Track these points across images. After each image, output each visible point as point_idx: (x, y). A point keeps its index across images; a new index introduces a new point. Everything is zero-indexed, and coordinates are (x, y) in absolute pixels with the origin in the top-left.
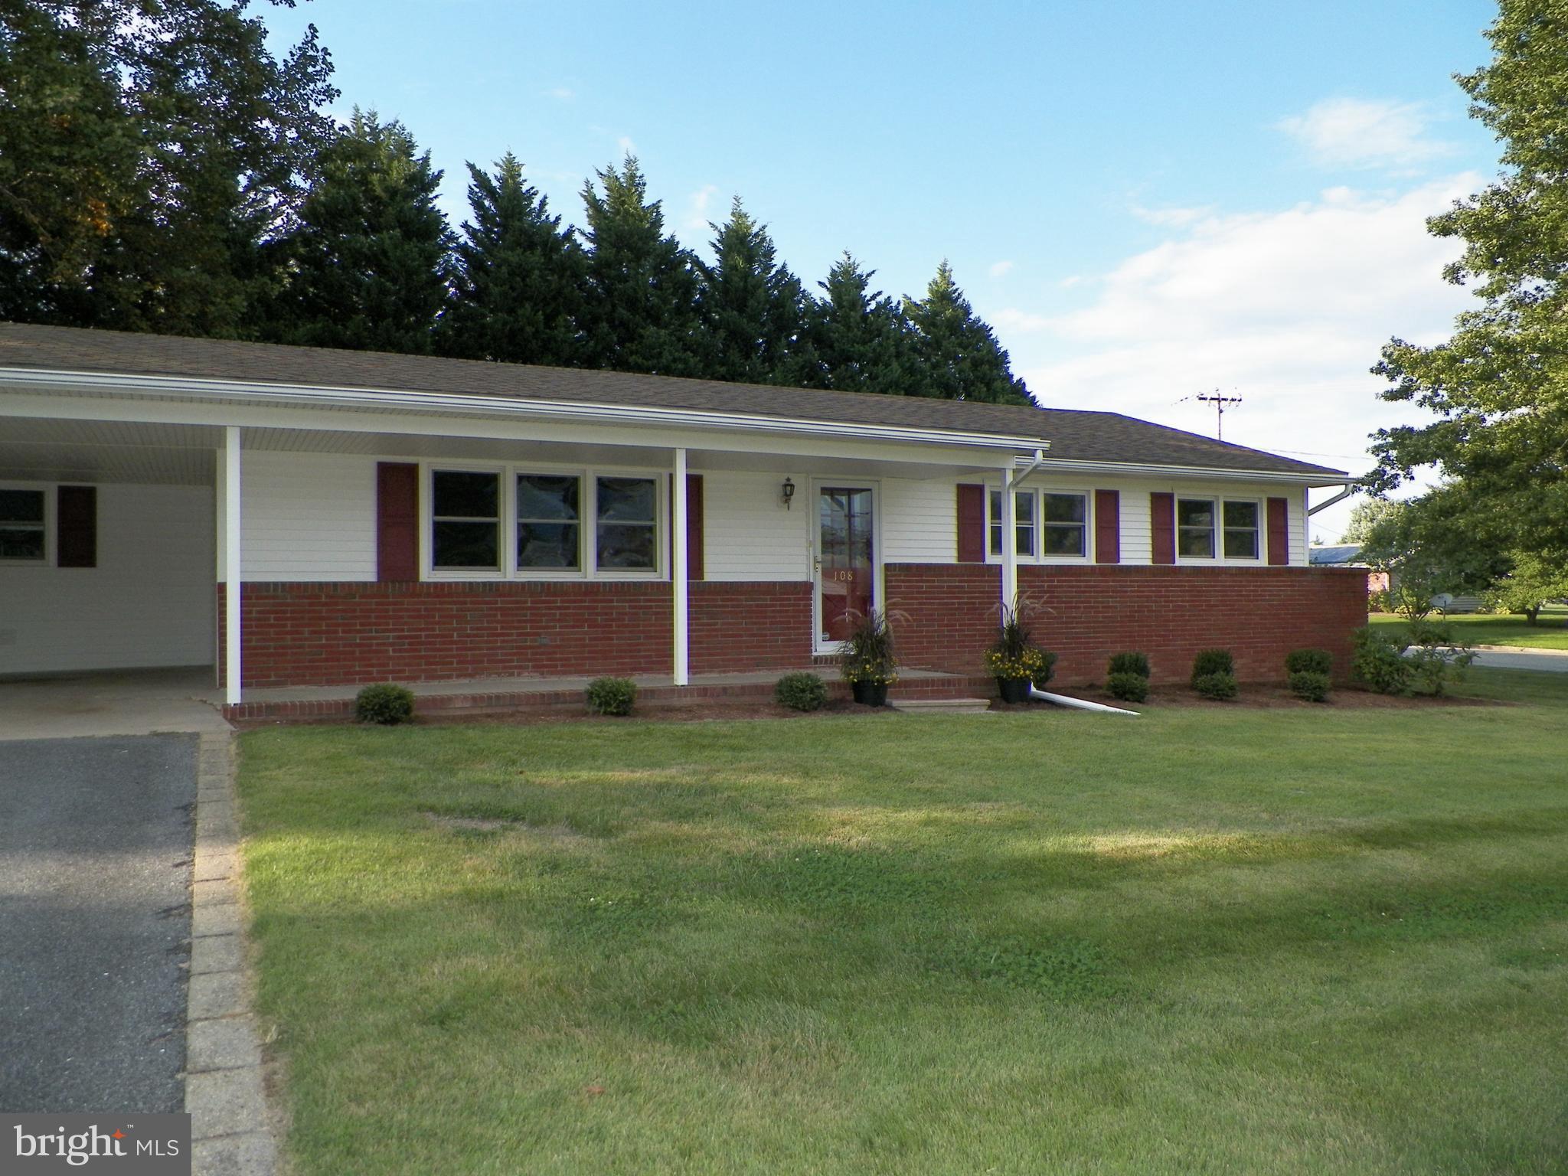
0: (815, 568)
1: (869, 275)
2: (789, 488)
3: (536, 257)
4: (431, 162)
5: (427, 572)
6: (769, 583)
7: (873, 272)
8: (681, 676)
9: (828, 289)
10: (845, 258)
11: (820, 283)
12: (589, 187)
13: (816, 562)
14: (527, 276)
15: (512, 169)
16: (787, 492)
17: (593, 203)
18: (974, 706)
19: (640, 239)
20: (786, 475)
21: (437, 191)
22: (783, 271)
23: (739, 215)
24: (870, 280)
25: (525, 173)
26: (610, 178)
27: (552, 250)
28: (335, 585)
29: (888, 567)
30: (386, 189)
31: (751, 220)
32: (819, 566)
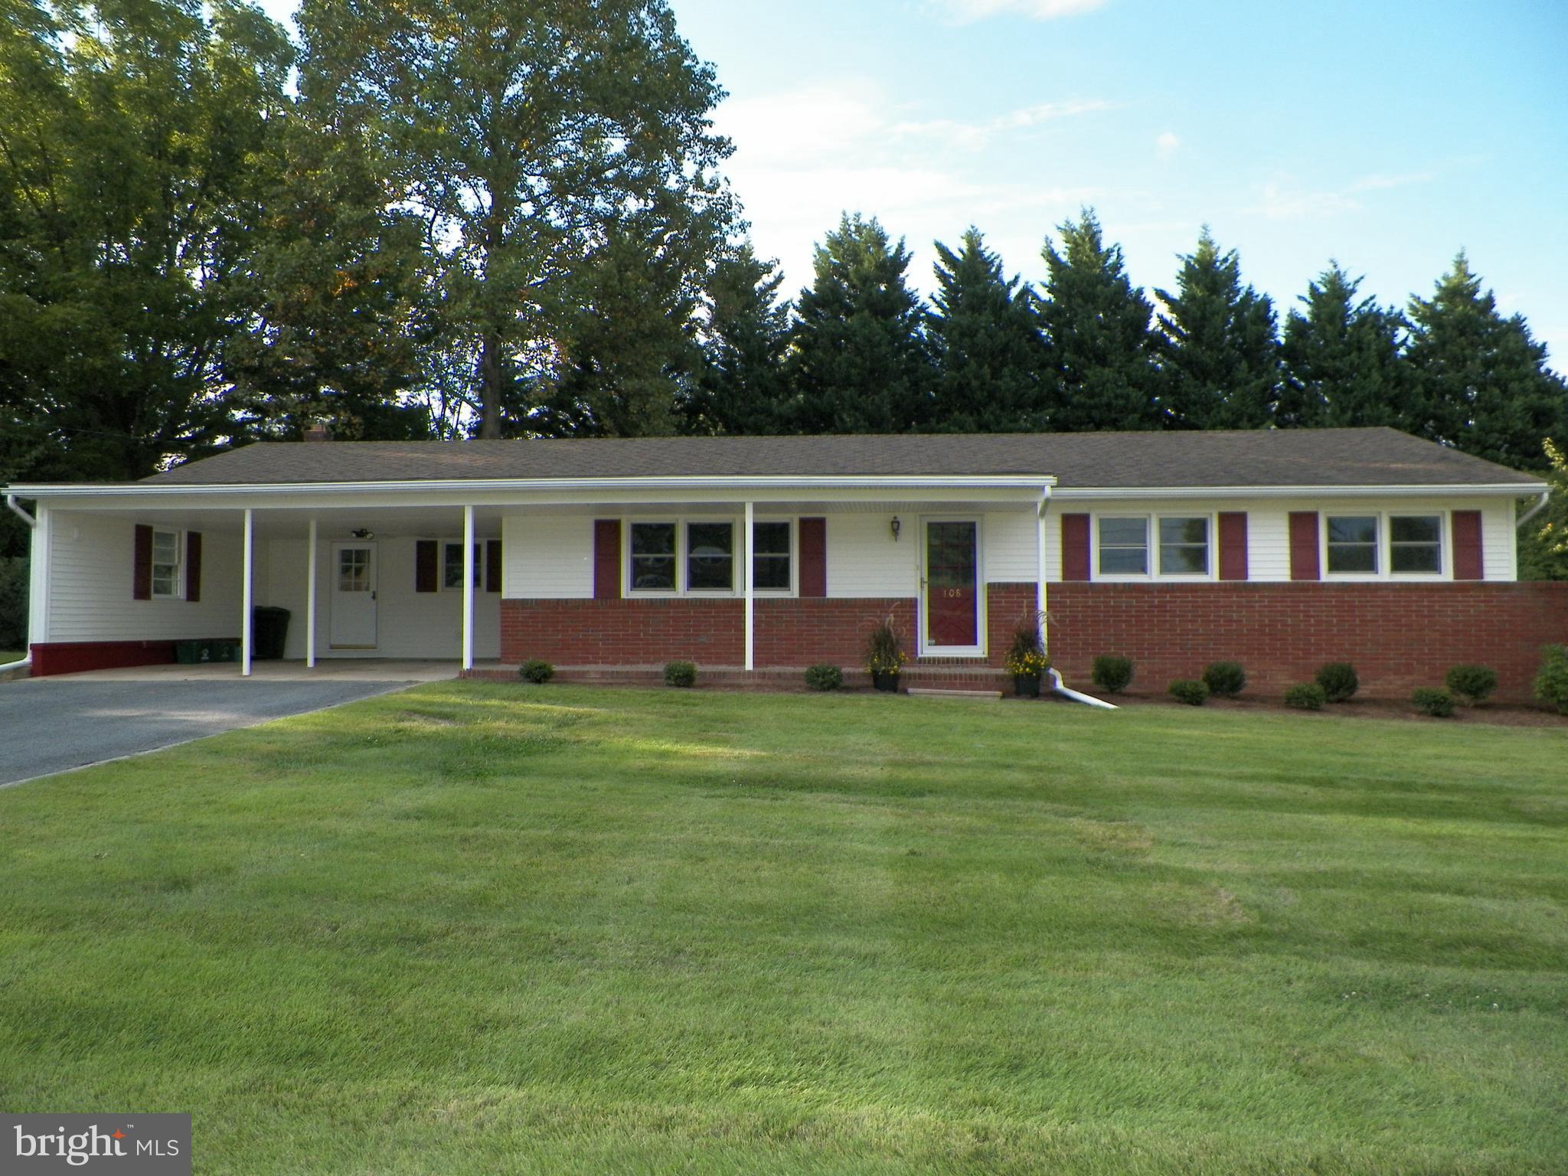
0: (922, 587)
1: (1357, 282)
2: (895, 525)
3: (985, 318)
4: (905, 246)
5: (626, 592)
6: (878, 599)
7: (1362, 278)
8: (749, 665)
9: (1309, 303)
10: (1331, 266)
11: (1300, 298)
12: (1048, 242)
13: (922, 582)
14: (975, 335)
15: (973, 240)
16: (895, 528)
17: (1051, 257)
18: (987, 696)
19: (1088, 285)
20: (892, 515)
21: (907, 271)
22: (1250, 294)
23: (1206, 243)
24: (1359, 287)
25: (985, 243)
26: (1068, 232)
27: (1001, 308)
28: (567, 601)
29: (992, 587)
30: (859, 279)
31: (1215, 246)
32: (926, 586)
